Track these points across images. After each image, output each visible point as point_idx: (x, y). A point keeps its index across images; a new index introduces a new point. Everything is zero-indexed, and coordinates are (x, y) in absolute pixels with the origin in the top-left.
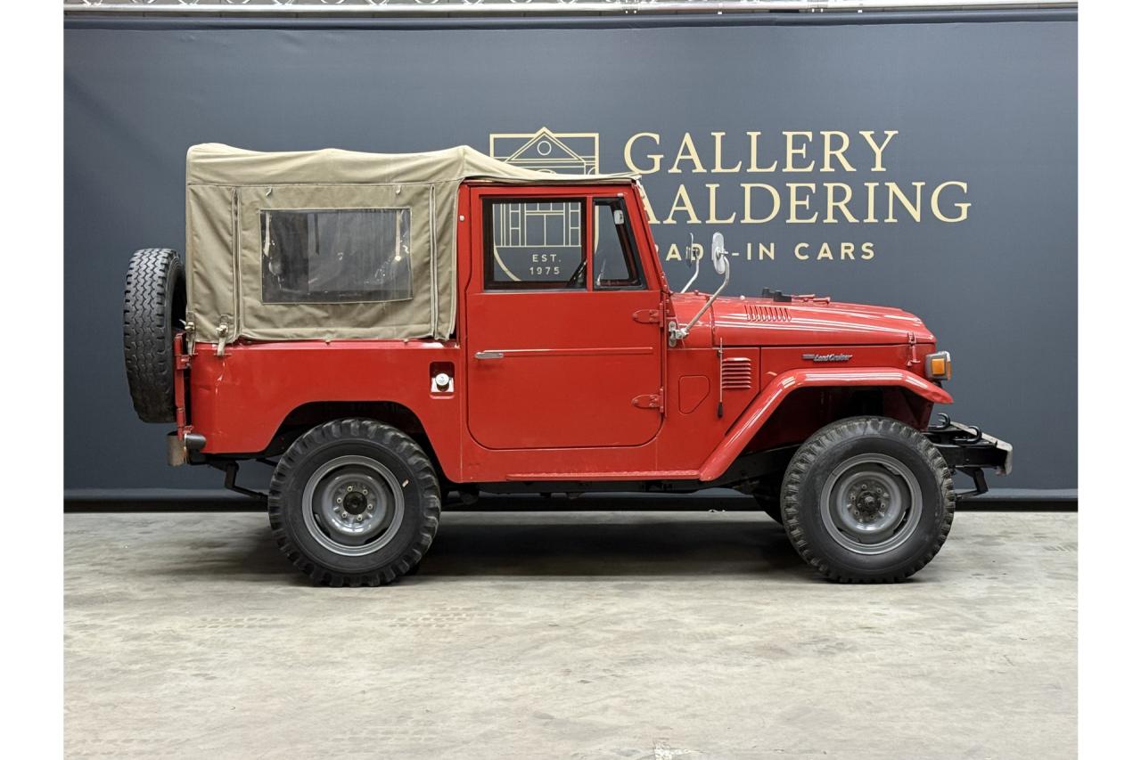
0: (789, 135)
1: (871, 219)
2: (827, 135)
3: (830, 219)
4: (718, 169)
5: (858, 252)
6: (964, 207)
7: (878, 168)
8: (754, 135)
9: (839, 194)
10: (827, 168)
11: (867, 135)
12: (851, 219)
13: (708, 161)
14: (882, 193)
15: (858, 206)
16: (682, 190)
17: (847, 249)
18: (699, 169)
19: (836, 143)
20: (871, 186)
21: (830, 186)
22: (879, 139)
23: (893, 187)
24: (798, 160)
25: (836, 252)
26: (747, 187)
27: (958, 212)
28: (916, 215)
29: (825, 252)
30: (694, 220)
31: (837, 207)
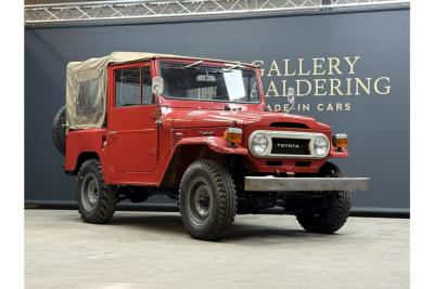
0: (315, 60)
1: (349, 93)
2: (331, 59)
3: (332, 94)
4: (287, 74)
5: (344, 107)
6: (388, 88)
7: (352, 72)
8: (301, 60)
9: (336, 83)
10: (331, 73)
11: (347, 59)
12: (341, 93)
13: (283, 71)
14: (353, 83)
15: (343, 88)
16: (272, 83)
17: (339, 106)
18: (279, 74)
19: (334, 62)
20: (349, 80)
21: (332, 80)
22: (352, 60)
23: (358, 80)
24: (319, 70)
25: (334, 107)
26: (298, 81)
27: (385, 90)
28: (368, 91)
29: (330, 107)
30: (277, 95)
31: (335, 88)
